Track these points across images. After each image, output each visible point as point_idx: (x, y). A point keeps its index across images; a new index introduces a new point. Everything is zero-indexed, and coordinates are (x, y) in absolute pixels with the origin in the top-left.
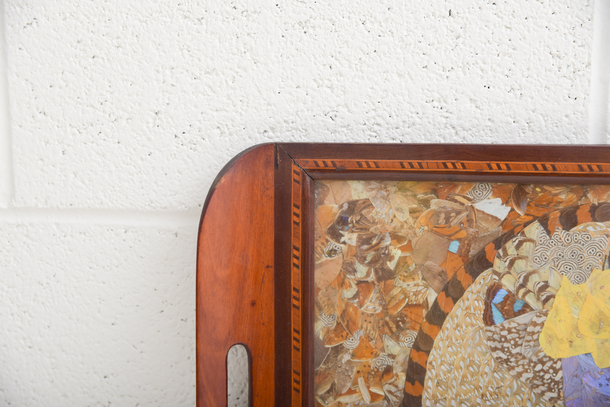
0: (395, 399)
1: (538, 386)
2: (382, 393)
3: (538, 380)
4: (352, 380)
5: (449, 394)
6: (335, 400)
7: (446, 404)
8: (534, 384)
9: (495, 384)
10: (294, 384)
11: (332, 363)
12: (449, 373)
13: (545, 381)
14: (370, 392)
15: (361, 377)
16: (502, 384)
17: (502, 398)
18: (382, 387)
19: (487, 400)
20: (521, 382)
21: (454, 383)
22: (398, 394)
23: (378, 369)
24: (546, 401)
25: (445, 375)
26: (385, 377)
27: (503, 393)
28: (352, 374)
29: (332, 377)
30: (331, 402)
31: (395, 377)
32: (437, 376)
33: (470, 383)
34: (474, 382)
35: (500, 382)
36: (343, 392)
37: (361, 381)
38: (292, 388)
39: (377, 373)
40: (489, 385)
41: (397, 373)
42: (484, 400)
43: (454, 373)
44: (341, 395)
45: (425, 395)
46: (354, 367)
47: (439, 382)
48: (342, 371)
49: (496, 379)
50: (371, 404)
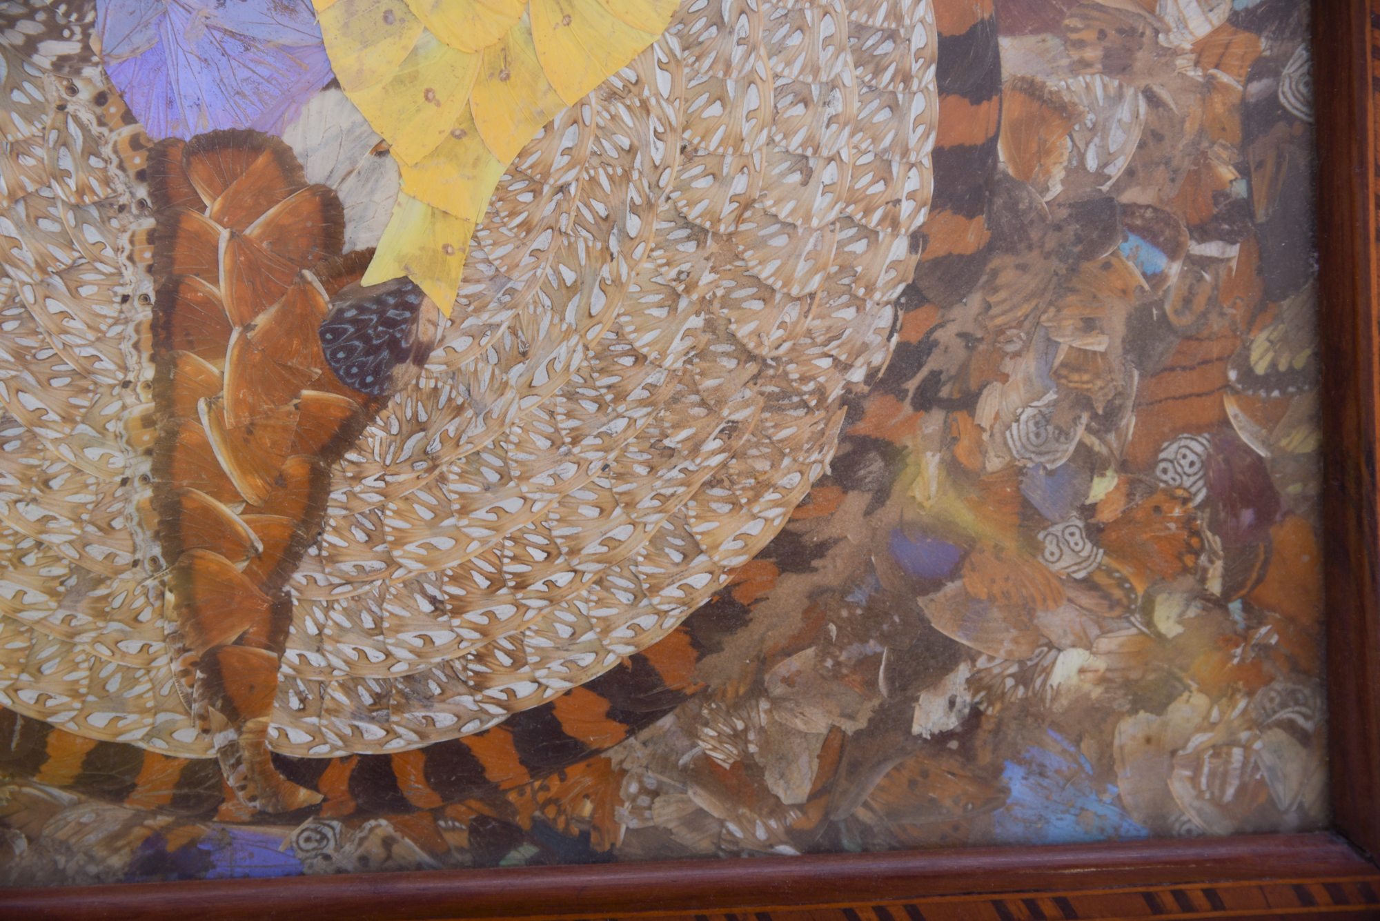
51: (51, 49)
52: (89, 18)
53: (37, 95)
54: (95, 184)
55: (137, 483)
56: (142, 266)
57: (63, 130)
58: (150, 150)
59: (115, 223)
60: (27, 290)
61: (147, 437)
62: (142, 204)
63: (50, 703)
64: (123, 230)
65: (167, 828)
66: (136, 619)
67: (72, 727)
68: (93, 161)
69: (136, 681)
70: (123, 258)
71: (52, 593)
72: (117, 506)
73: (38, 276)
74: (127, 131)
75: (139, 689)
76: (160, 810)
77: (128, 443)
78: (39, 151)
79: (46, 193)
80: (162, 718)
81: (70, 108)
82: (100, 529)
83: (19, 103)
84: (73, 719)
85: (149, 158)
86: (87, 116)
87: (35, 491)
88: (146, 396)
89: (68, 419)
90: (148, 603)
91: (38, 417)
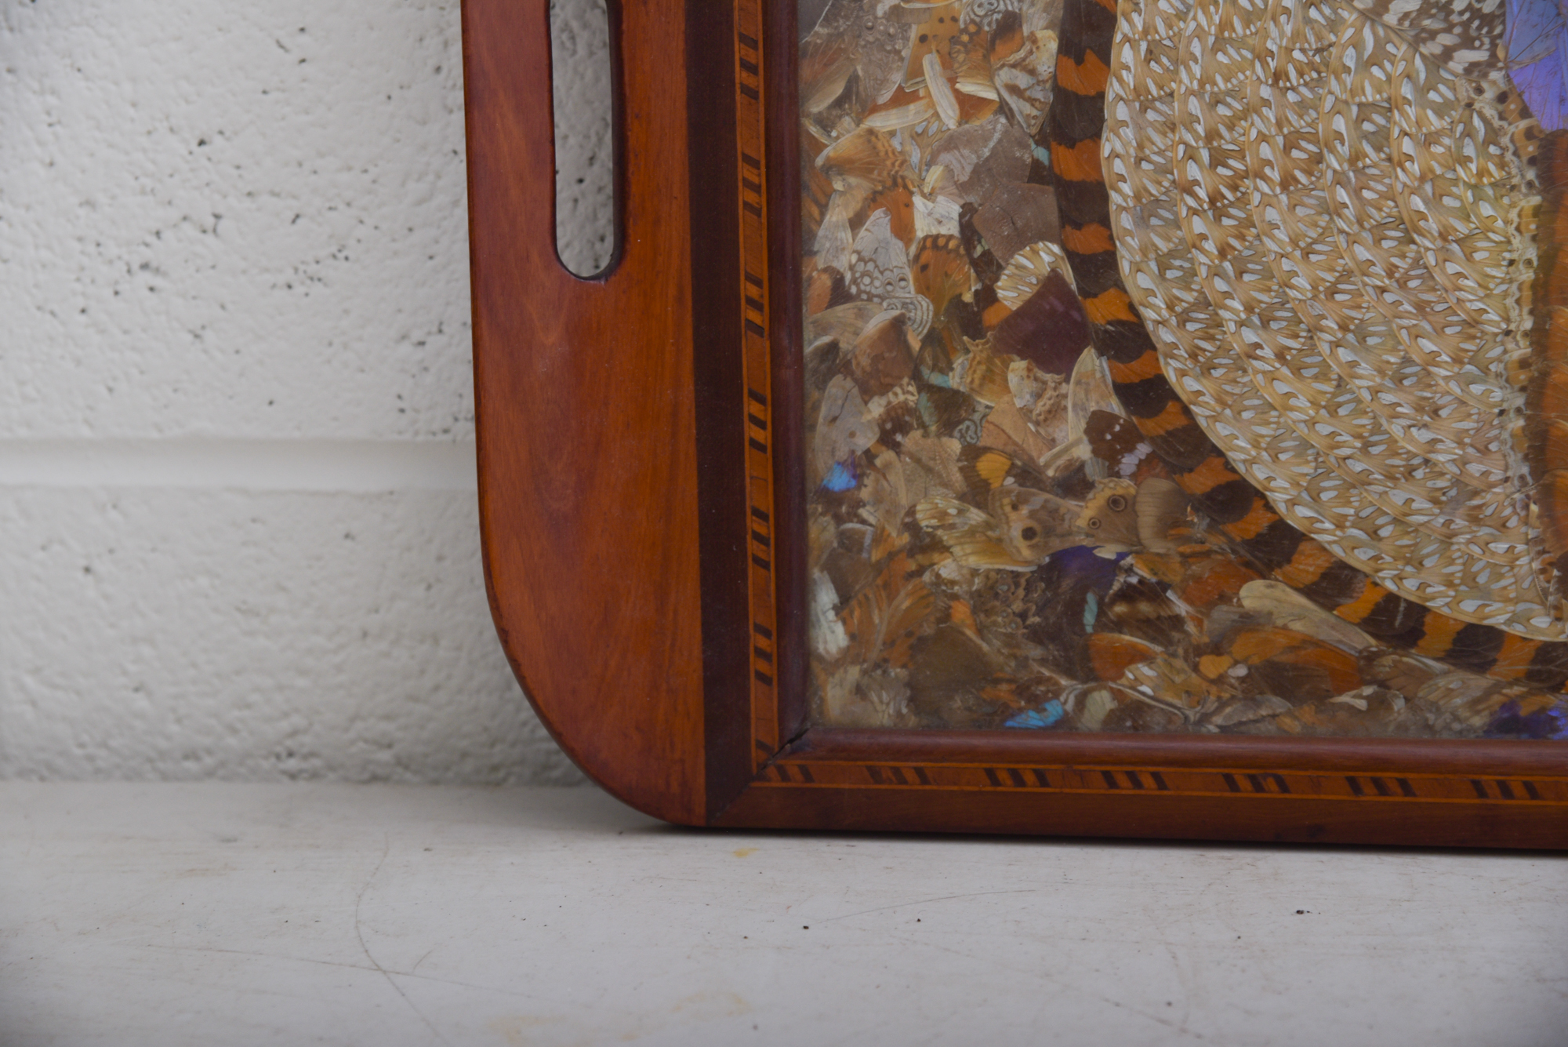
0: (1028, 109)
1: (1433, 35)
2: (993, 96)
3: (1433, 16)
4: (906, 62)
5: (1181, 82)
6: (858, 125)
7: (1173, 111)
8: (1424, 30)
9: (1312, 39)
10: (741, 76)
11: (847, 18)
12: (1180, 19)
13: (1455, 18)
14: (957, 94)
15: (931, 52)
16: (1333, 38)
17: (1332, 77)
18: (990, 77)
19: (1288, 89)
20: (1386, 26)
21: (1196, 48)
22: (1038, 94)
23: (979, 26)
24: (1456, 75)
25: (1171, 28)
26: (1000, 48)
27: (1334, 62)
28: (904, 47)
29: (848, 58)
30: (848, 132)
31: (1028, 46)
32: (1146, 32)
33: (1240, 43)
34: (1250, 41)
35: (1325, 32)
36: (881, 101)
37: (930, 64)
38: (738, 86)
39: (975, 37)
40: (1294, 43)
41: (1032, 33)
42: (1281, 89)
43: (1195, 18)
44: (875, 109)
45: (1113, 89)
46: (910, 27)
47: (1152, 48)
48: (877, 39)
49: (1316, 25)
50: (960, 129)
51: (1465, 57)
52: (1497, 31)
53: (1449, 95)
54: (1492, 167)
55: (1512, 414)
56: (1527, 236)
57: (1468, 123)
58: (1541, 140)
59: (1506, 201)
60: (1430, 254)
61: (1523, 377)
62: (1530, 184)
63: (1429, 590)
64: (1512, 205)
65: (1522, 697)
66: (1504, 525)
67: (1446, 611)
68: (1492, 149)
69: (1502, 576)
70: (1511, 229)
71: (1435, 501)
72: (1495, 432)
73: (1439, 243)
74: (1523, 124)
75: (1503, 583)
76: (1516, 681)
77: (1507, 381)
78: (1447, 141)
79: (1450, 175)
80: (1521, 607)
81: (1477, 106)
82: (1479, 451)
83: (1434, 102)
84: (1447, 604)
85: (1539, 147)
86: (1489, 112)
87: (1426, 418)
88: (1524, 343)
89: (1457, 360)
90: (1515, 512)
91: (1432, 358)
